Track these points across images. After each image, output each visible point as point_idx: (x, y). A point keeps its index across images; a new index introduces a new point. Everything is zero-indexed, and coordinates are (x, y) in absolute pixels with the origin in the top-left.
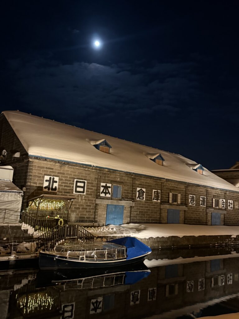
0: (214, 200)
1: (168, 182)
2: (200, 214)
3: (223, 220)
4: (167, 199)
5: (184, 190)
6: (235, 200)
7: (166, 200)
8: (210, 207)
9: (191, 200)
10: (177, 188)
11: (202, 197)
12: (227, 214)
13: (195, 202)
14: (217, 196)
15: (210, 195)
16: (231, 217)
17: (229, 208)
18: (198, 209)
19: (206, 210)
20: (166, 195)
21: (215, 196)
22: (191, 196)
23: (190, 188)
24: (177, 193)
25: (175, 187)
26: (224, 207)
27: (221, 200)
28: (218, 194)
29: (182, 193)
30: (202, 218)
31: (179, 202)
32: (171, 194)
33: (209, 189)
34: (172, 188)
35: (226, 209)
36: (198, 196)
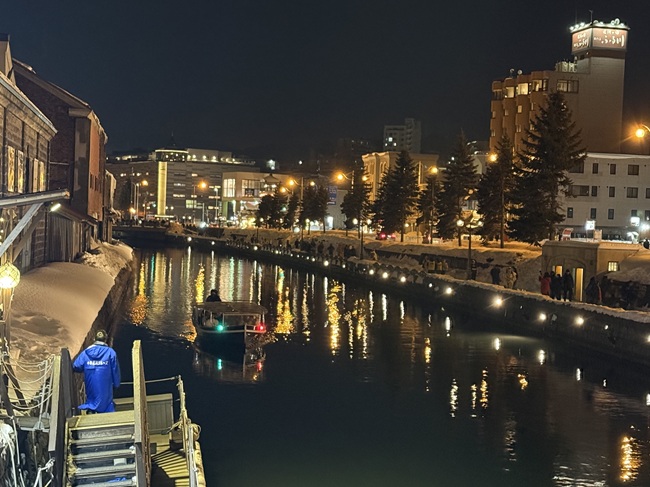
11: (19, 152)
14: (31, 148)
21: (29, 146)
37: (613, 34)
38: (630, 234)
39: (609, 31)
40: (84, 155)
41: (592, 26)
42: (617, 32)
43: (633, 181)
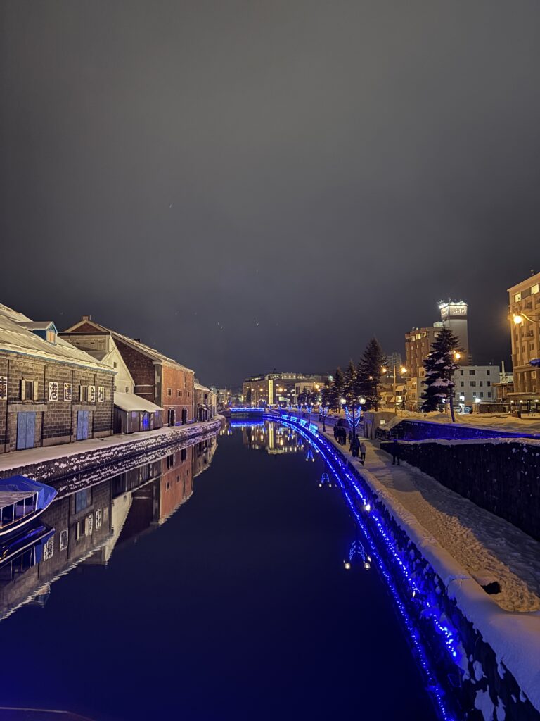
0: (81, 387)
1: (20, 360)
2: (62, 415)
3: (91, 421)
4: (18, 392)
5: (43, 372)
6: (107, 386)
7: (15, 394)
8: (76, 401)
9: (53, 392)
10: (32, 369)
11: (67, 384)
12: (97, 411)
13: (57, 395)
14: (86, 381)
15: (76, 381)
16: (101, 415)
17: (99, 401)
18: (62, 407)
19: (71, 408)
20: (15, 385)
21: (83, 380)
22: (52, 383)
23: (50, 369)
24: (32, 381)
25: (28, 368)
26: (92, 399)
27: (90, 388)
28: (86, 377)
29: (40, 379)
30: (66, 422)
31: (36, 398)
32: (23, 382)
33: (76, 370)
34: (24, 370)
35: (95, 404)
36: (61, 383)
37: (461, 307)
38: (461, 405)
39: (458, 307)
40: (159, 381)
41: (449, 305)
42: (462, 307)
43: (473, 378)
